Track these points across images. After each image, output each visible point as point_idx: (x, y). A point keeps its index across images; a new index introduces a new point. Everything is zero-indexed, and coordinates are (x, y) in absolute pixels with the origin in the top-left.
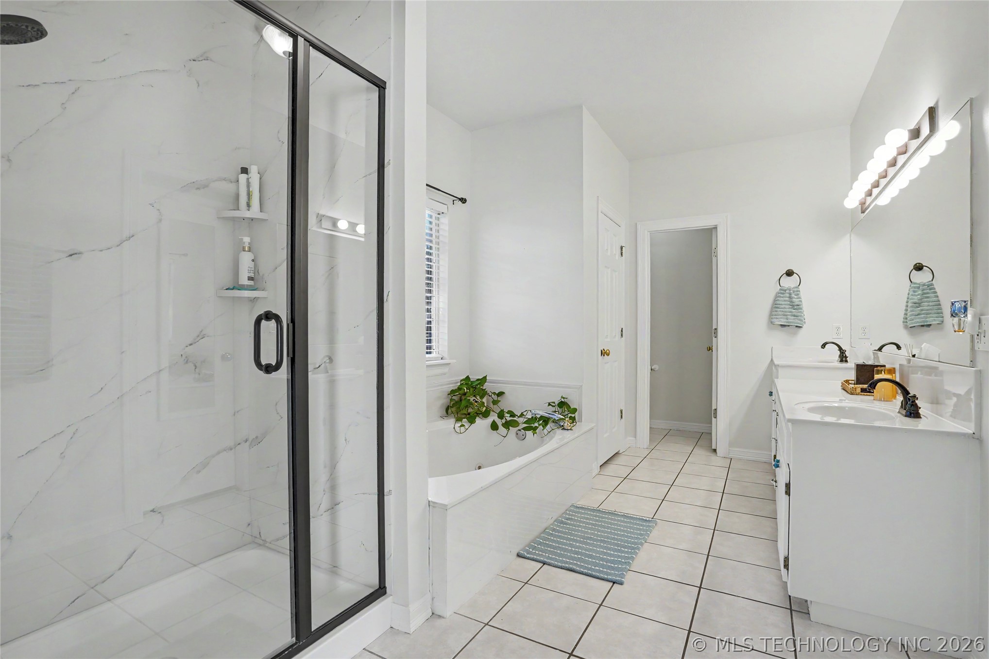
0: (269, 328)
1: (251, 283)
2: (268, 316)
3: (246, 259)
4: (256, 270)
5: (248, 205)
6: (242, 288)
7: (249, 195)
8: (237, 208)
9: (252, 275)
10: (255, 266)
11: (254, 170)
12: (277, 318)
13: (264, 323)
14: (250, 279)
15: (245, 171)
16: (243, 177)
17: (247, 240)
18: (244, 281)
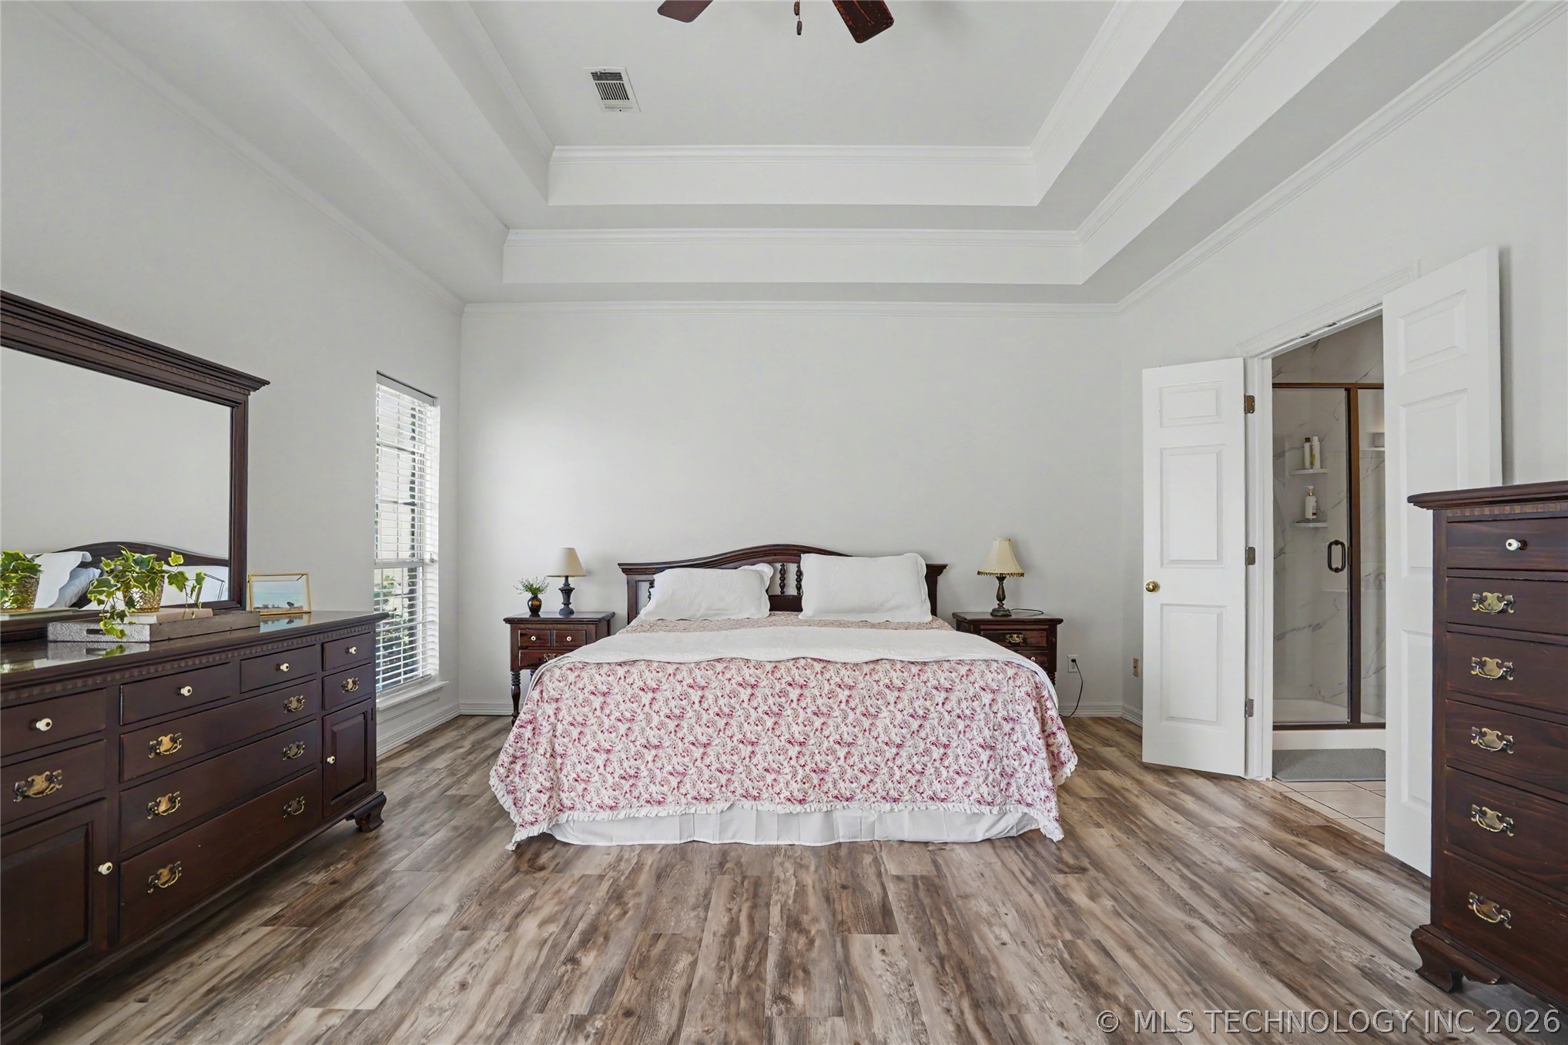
0: (1337, 551)
1: (1315, 517)
2: (1337, 543)
3: (1311, 502)
4: (1318, 508)
5: (1312, 464)
6: (1308, 521)
7: (1312, 456)
8: (1304, 469)
9: (1315, 512)
10: (1317, 505)
11: (1315, 440)
12: (1342, 544)
13: (1333, 546)
14: (1314, 514)
15: (1308, 440)
16: (1307, 445)
17: (1311, 487)
18: (1309, 516)
